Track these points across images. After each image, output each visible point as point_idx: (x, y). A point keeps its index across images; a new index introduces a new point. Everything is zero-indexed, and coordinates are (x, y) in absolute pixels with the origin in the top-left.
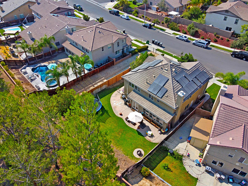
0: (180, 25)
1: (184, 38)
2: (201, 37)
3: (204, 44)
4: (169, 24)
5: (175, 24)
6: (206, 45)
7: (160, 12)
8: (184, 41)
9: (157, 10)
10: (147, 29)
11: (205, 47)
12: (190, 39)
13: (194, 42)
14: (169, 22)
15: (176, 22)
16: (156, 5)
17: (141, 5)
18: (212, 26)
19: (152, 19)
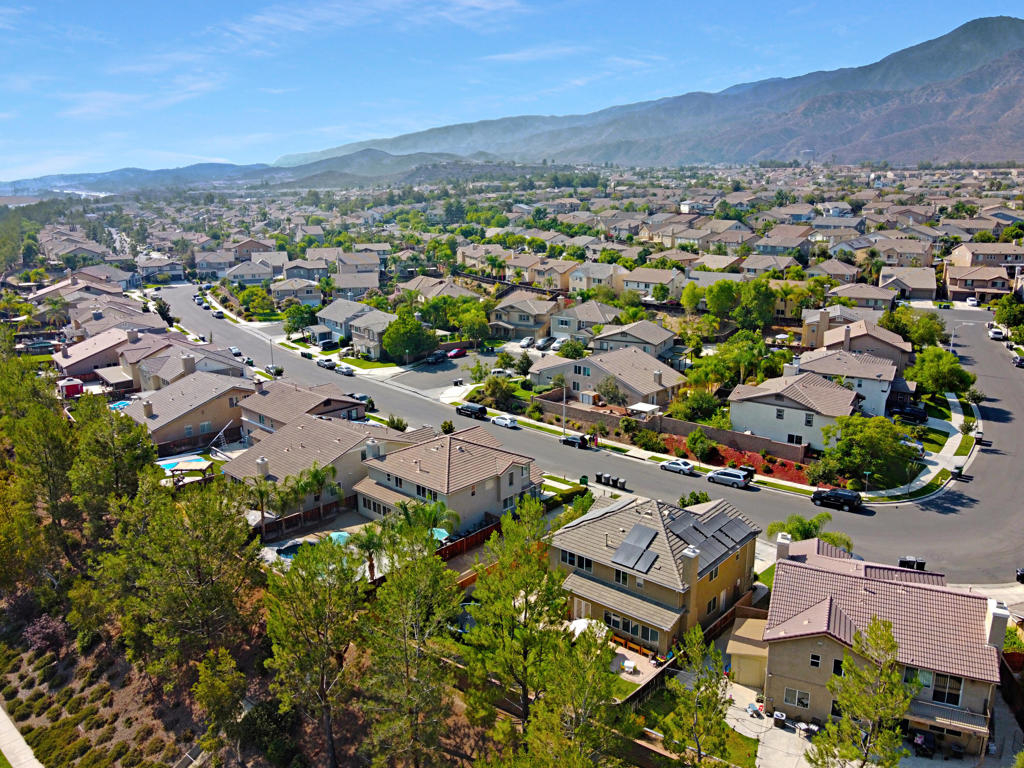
0: (667, 436)
1: (683, 467)
2: (729, 463)
3: (738, 477)
4: (635, 435)
5: (651, 434)
6: (742, 479)
7: (604, 406)
8: (684, 474)
9: (596, 401)
10: (576, 449)
11: (743, 484)
12: (700, 469)
13: (710, 474)
14: (633, 429)
15: (653, 429)
16: (592, 388)
17: (547, 390)
18: (752, 433)
19: (585, 424)
